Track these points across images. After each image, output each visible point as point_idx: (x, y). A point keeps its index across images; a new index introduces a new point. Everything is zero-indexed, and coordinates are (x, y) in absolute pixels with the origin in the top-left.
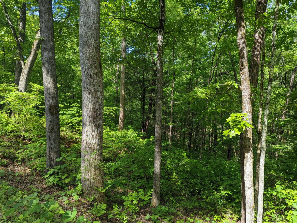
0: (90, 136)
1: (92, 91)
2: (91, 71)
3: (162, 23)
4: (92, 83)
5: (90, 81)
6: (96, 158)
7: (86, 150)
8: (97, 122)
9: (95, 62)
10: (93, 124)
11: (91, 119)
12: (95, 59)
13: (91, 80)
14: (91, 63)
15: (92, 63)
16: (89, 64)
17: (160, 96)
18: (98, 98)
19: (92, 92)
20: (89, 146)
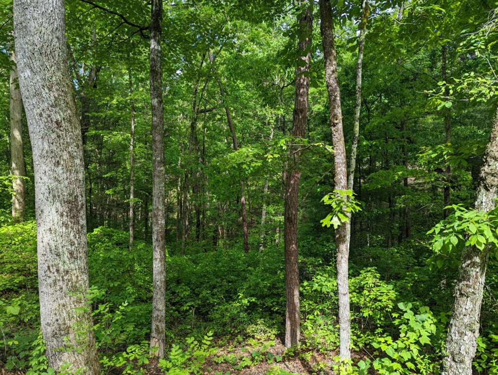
0: (65, 257)
1: (65, 157)
2: (59, 113)
4: (62, 141)
5: (59, 137)
6: (80, 300)
7: (58, 288)
8: (79, 224)
9: (66, 93)
10: (70, 229)
11: (65, 218)
12: (64, 86)
13: (60, 133)
14: (56, 96)
15: (59, 95)
16: (52, 98)
18: (77, 173)
19: (63, 160)
20: (66, 278)
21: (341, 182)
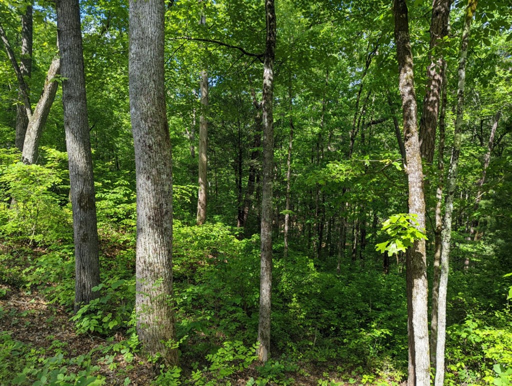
0: (150, 251)
1: (154, 173)
2: (151, 139)
3: (271, 48)
4: (152, 160)
5: (150, 157)
6: (161, 288)
7: (145, 275)
8: (162, 226)
9: (158, 123)
10: (155, 230)
11: (152, 221)
12: (156, 118)
13: (151, 154)
14: (150, 125)
15: (152, 125)
16: (147, 128)
17: (269, 173)
18: (163, 185)
19: (152, 175)
20: (150, 268)
21: (415, 204)
